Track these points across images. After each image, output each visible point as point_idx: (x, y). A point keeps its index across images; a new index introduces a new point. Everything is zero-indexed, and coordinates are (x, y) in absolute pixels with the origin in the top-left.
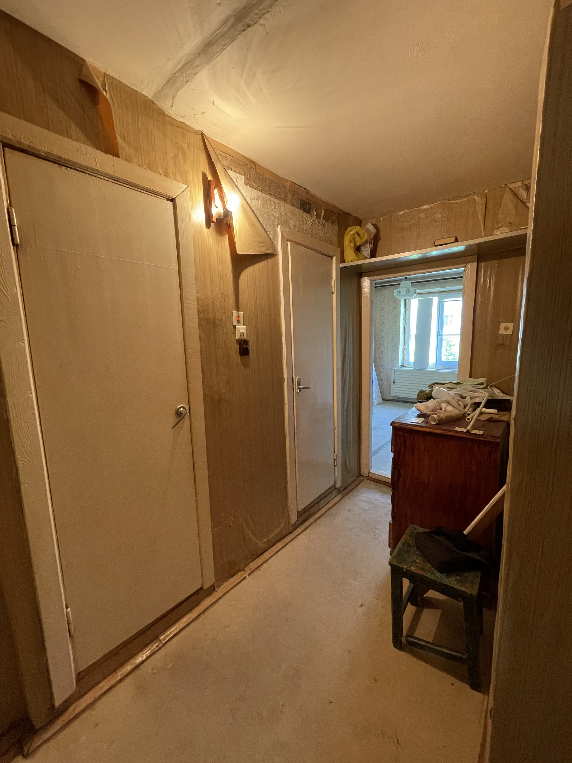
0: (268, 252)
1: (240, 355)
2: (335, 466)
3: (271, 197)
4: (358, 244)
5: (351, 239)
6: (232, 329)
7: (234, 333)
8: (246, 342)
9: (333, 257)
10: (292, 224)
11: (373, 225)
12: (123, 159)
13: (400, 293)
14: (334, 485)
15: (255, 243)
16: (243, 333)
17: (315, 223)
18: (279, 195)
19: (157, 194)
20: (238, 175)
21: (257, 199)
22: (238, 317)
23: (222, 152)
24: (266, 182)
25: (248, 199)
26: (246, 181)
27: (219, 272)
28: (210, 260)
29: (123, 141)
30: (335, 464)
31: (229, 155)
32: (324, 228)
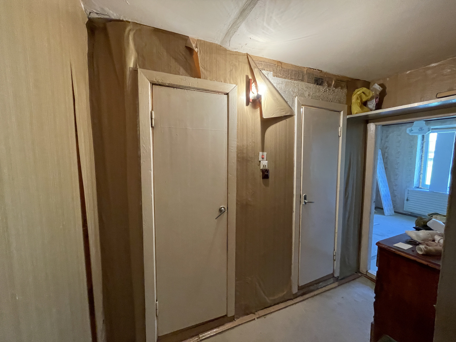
0: (287, 114)
1: (263, 178)
2: (334, 260)
3: (291, 81)
4: (364, 100)
5: (358, 97)
6: (259, 163)
7: (259, 165)
8: (267, 171)
9: (341, 112)
10: (306, 94)
11: (379, 85)
12: (203, 79)
13: (412, 131)
14: (333, 274)
15: (277, 110)
16: (265, 165)
17: (326, 91)
18: (298, 78)
19: (219, 92)
20: (269, 72)
21: (281, 84)
22: (263, 155)
23: (259, 61)
24: (289, 72)
25: (275, 85)
26: (274, 74)
27: (252, 130)
28: (247, 124)
29: (204, 70)
30: (334, 259)
31: (263, 62)
32: (334, 93)
